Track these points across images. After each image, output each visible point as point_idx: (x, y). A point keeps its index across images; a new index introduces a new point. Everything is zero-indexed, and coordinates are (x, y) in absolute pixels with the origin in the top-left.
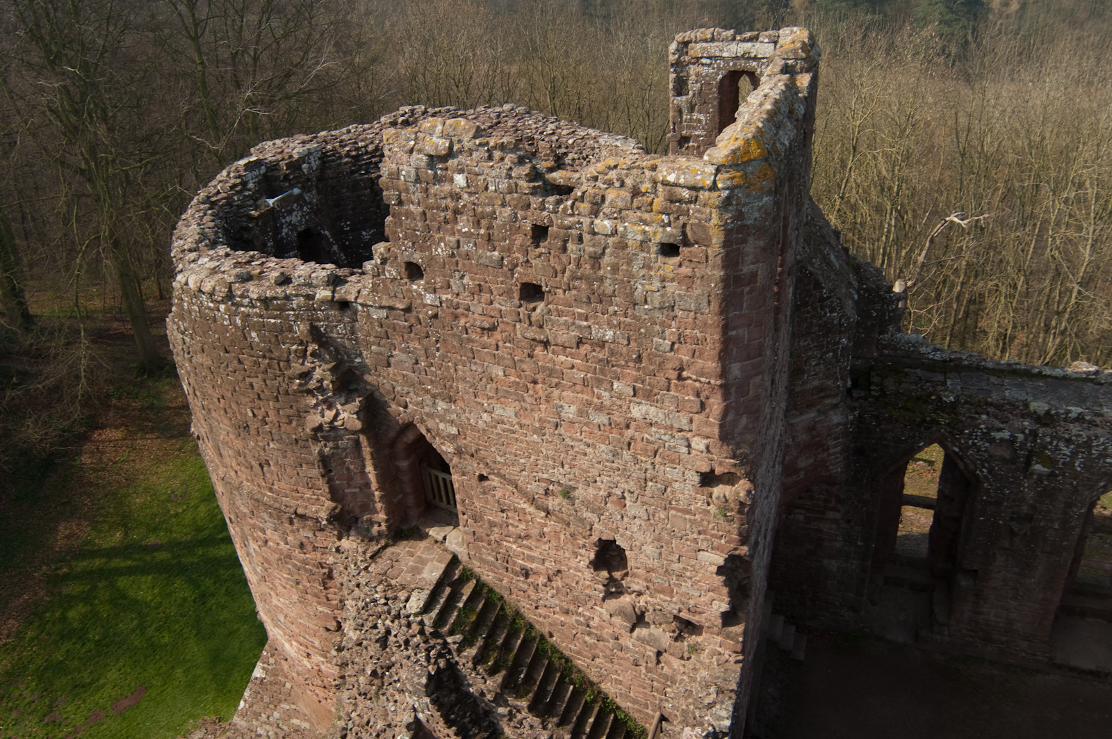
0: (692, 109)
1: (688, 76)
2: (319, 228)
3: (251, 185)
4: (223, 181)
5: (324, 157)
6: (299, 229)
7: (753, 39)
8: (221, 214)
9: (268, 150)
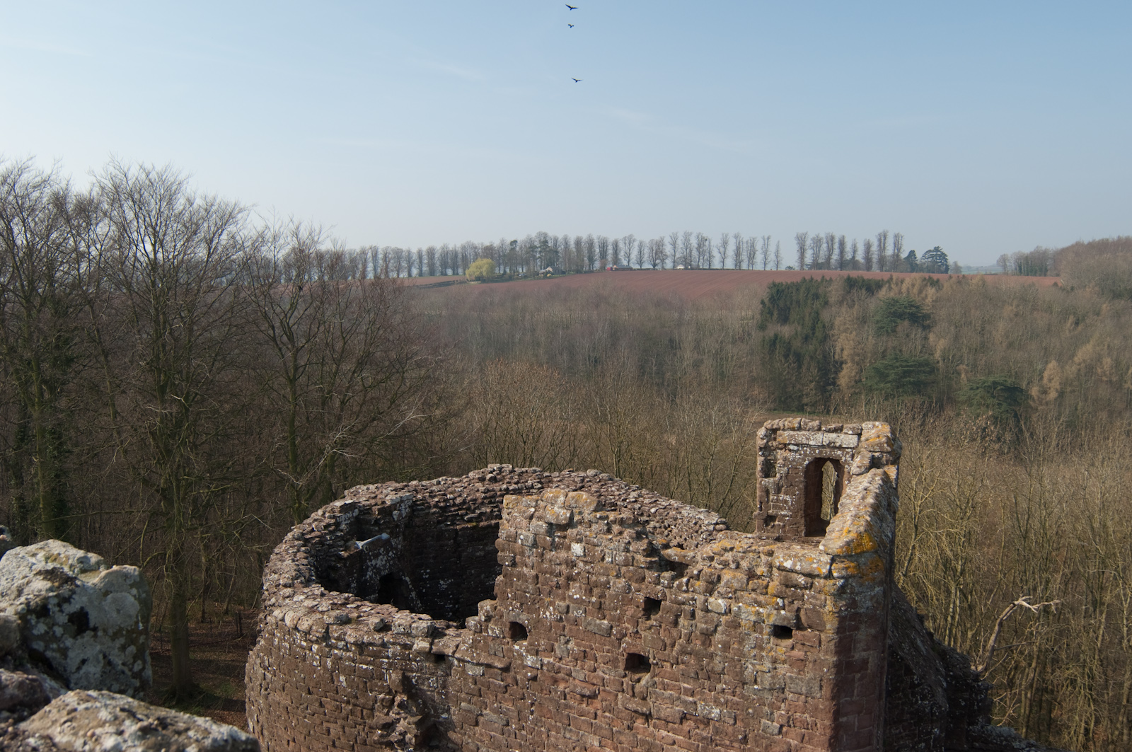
0: (778, 490)
1: (776, 459)
2: (401, 573)
3: (343, 526)
4: (318, 519)
5: (414, 506)
6: (383, 573)
7: (838, 430)
8: (313, 552)
9: (362, 494)
